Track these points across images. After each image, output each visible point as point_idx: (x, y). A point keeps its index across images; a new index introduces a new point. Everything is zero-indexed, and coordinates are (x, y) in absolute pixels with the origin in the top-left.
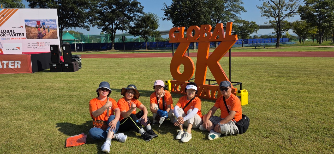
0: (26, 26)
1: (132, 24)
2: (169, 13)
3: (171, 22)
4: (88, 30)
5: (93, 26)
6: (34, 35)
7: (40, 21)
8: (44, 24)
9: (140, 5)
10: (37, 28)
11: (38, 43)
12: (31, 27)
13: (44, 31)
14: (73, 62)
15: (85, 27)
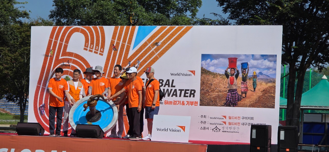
0: (204, 72)
6: (218, 96)
7: (236, 59)
8: (245, 66)
10: (227, 75)
11: (225, 117)
12: (215, 75)
13: (243, 86)
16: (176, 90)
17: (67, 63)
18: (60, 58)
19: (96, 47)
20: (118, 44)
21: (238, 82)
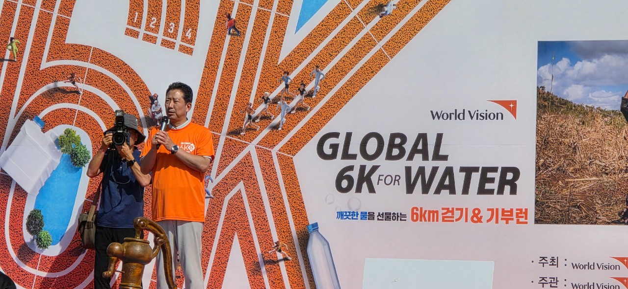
0: (547, 103)
11: (624, 261)
17: (70, 85)
18: (45, 65)
19: (167, 26)
20: (245, 12)
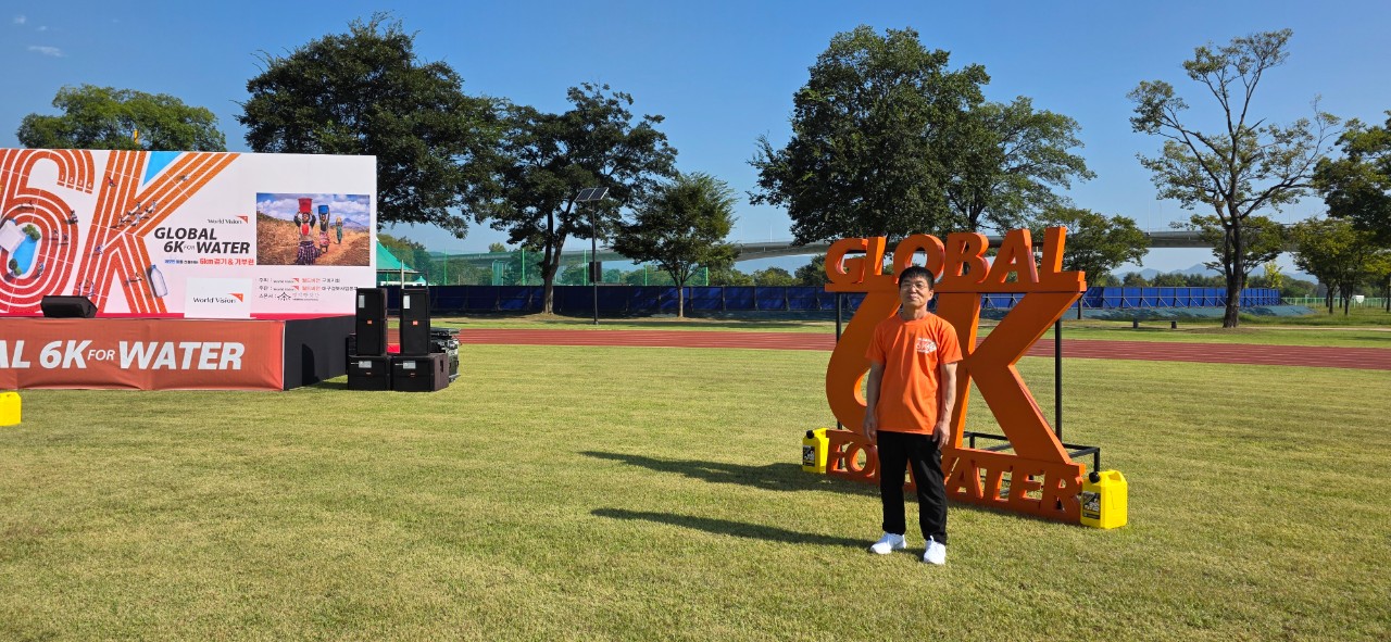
0: (261, 217)
1: (628, 215)
2: (780, 176)
3: (786, 210)
4: (460, 236)
5: (479, 219)
6: (286, 252)
7: (310, 200)
8: (323, 210)
9: (665, 144)
10: (297, 222)
11: (297, 279)
12: (279, 222)
13: (322, 237)
14: (432, 356)
15: (449, 223)
16: (217, 244)
17: (29, 205)
18: (16, 196)
19: (79, 181)
20: (117, 177)
21: (315, 231)
